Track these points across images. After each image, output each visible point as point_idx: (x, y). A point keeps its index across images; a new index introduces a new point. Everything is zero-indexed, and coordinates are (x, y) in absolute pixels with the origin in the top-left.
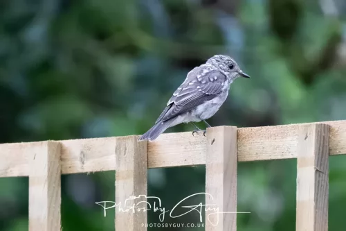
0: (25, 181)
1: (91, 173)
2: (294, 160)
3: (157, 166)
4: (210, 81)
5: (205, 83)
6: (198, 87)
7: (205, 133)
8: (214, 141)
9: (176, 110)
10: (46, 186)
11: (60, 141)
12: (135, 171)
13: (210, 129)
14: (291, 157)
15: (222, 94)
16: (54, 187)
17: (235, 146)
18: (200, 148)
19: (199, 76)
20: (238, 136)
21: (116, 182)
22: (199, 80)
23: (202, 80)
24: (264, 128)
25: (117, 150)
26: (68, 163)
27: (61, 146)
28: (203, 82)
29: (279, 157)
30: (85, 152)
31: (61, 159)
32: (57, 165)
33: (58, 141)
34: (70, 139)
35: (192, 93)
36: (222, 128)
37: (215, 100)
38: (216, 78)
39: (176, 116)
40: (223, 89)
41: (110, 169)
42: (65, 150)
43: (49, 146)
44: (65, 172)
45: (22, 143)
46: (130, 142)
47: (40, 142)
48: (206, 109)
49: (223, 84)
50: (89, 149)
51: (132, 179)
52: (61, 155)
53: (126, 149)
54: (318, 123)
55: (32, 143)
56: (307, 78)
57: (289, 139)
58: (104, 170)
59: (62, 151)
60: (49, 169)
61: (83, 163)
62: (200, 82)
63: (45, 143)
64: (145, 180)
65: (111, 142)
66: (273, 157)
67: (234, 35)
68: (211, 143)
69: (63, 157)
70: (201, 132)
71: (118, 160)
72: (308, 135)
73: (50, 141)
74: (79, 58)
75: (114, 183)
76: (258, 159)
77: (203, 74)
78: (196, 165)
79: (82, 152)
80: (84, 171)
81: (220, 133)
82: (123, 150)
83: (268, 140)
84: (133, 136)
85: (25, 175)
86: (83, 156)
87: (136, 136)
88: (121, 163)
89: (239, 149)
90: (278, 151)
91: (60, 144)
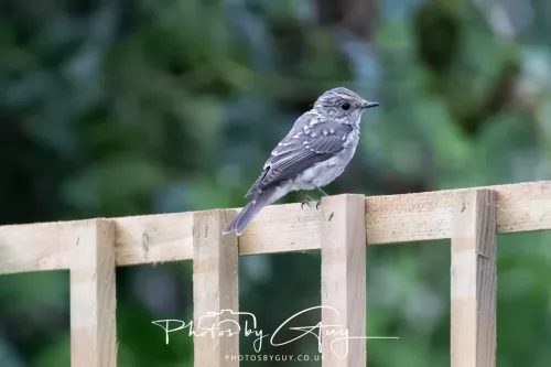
0: (65, 275)
1: (159, 264)
2: (448, 241)
3: (258, 252)
4: (322, 134)
5: (316, 137)
6: (306, 143)
7: (318, 204)
8: (332, 216)
9: (270, 178)
10: (95, 284)
11: (114, 219)
13: (327, 198)
14: (443, 237)
15: (343, 151)
16: (106, 285)
17: (362, 225)
18: (312, 226)
19: (305, 128)
20: (366, 208)
21: (194, 276)
22: (307, 132)
23: (312, 133)
24: (404, 197)
26: (126, 251)
27: (115, 225)
28: (313, 135)
30: (149, 234)
31: (116, 245)
32: (110, 253)
33: (110, 219)
34: (133, 214)
35: (296, 151)
36: (344, 196)
37: (332, 161)
38: (332, 131)
40: (345, 144)
41: (186, 258)
42: (121, 232)
43: (99, 226)
44: (121, 263)
45: (60, 223)
46: (213, 219)
47: (85, 221)
48: (319, 173)
49: (344, 138)
50: (156, 229)
51: (217, 271)
52: (115, 239)
53: (207, 230)
54: (481, 188)
55: (74, 222)
57: (439, 211)
58: (177, 259)
59: (116, 233)
60: (98, 259)
61: (147, 249)
62: (309, 135)
63: (93, 221)
65: (187, 220)
66: (417, 238)
68: (328, 218)
69: (119, 241)
70: (314, 203)
71: (197, 244)
72: (466, 205)
73: (99, 219)
75: (191, 278)
76: (395, 241)
77: (311, 125)
78: (307, 251)
79: (145, 234)
80: (149, 261)
81: (340, 204)
82: (203, 231)
83: (409, 214)
84: (217, 210)
85: (65, 267)
86: (147, 241)
87: (222, 210)
88: (201, 249)
89: (368, 226)
90: (423, 229)
91: (113, 223)
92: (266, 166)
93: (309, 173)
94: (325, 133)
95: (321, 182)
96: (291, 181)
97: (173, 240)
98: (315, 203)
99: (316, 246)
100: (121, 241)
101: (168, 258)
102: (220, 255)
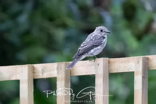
0: (18, 82)
1: (46, 78)
6: (91, 42)
8: (99, 64)
9: (81, 52)
10: (27, 84)
12: (65, 78)
13: (97, 59)
14: (132, 71)
15: (102, 45)
16: (30, 84)
17: (107, 67)
18: (93, 67)
20: (109, 62)
21: (57, 82)
22: (92, 39)
24: (120, 59)
25: (58, 69)
26: (36, 74)
28: (93, 40)
29: (127, 71)
31: (34, 72)
32: (32, 75)
35: (88, 44)
36: (102, 59)
37: (99, 47)
38: (99, 38)
43: (29, 67)
44: (35, 78)
45: (17, 66)
46: (63, 65)
47: (24, 65)
48: (95, 51)
49: (102, 40)
50: (45, 68)
51: (64, 81)
54: (143, 56)
55: (21, 65)
56: (139, 37)
57: (131, 63)
58: (52, 77)
59: (34, 69)
60: (28, 77)
61: (43, 74)
62: (92, 40)
63: (27, 65)
64: (70, 81)
65: (55, 65)
66: (124, 71)
68: (97, 65)
70: (93, 60)
71: (58, 73)
72: (139, 62)
73: (29, 65)
76: (118, 72)
77: (93, 36)
79: (42, 69)
80: (44, 77)
81: (101, 61)
83: (122, 64)
84: (64, 62)
85: (18, 79)
86: (43, 71)
87: (66, 62)
89: (109, 68)
90: (126, 68)
91: (33, 66)
92: (79, 49)
93: (92, 51)
94: (97, 39)
95: (95, 54)
96: (87, 53)
99: (94, 73)
100: (35, 71)
101: (49, 77)
102: (65, 76)
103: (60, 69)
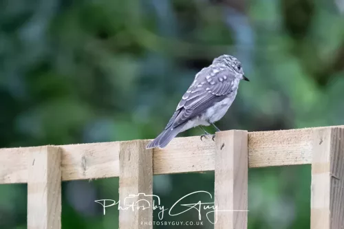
0: (23, 188)
1: (94, 180)
2: (309, 166)
3: (163, 173)
4: (220, 81)
5: (214, 84)
6: (208, 89)
7: (213, 137)
8: (223, 146)
9: (186, 115)
10: (46, 193)
11: (61, 146)
12: (140, 177)
13: (219, 133)
14: (305, 163)
16: (54, 195)
17: (245, 153)
18: (208, 153)
19: (208, 77)
20: (248, 140)
21: (120, 189)
22: (209, 81)
23: (212, 81)
24: (277, 132)
25: (121, 156)
26: (69, 169)
27: (61, 151)
28: (213, 83)
29: (293, 163)
30: (86, 157)
31: (62, 165)
32: (57, 171)
33: (58, 146)
34: (71, 143)
35: (202, 95)
36: (232, 132)
38: (225, 78)
39: (186, 121)
40: (233, 88)
41: (114, 176)
43: (49, 151)
44: (65, 179)
46: (135, 147)
47: (39, 147)
48: (216, 112)
49: (232, 83)
50: (91, 154)
51: (137, 186)
52: (61, 161)
53: (130, 154)
54: (334, 127)
55: (31, 148)
56: (322, 80)
57: (303, 144)
58: (107, 176)
59: (62, 156)
60: (49, 176)
61: (85, 169)
62: (209, 83)
63: (45, 148)
64: (151, 186)
65: (114, 148)
66: (286, 163)
67: (245, 35)
68: (220, 148)
69: (63, 163)
71: (122, 166)
72: (323, 140)
73: (49, 146)
74: (80, 58)
75: (118, 191)
76: (270, 165)
77: (213, 75)
78: (204, 172)
79: (84, 158)
80: (87, 177)
81: (230, 137)
82: (127, 156)
83: (280, 145)
84: (138, 140)
85: (24, 181)
86: (85, 162)
87: (141, 141)
88: (125, 169)
89: (250, 154)
90: (291, 156)
91: (60, 149)
94: (221, 80)
97: (104, 162)
98: (211, 136)
99: (211, 169)
100: (65, 162)
101: (101, 176)
102: (139, 175)
103: (128, 156)
